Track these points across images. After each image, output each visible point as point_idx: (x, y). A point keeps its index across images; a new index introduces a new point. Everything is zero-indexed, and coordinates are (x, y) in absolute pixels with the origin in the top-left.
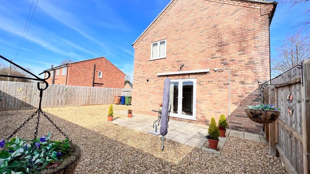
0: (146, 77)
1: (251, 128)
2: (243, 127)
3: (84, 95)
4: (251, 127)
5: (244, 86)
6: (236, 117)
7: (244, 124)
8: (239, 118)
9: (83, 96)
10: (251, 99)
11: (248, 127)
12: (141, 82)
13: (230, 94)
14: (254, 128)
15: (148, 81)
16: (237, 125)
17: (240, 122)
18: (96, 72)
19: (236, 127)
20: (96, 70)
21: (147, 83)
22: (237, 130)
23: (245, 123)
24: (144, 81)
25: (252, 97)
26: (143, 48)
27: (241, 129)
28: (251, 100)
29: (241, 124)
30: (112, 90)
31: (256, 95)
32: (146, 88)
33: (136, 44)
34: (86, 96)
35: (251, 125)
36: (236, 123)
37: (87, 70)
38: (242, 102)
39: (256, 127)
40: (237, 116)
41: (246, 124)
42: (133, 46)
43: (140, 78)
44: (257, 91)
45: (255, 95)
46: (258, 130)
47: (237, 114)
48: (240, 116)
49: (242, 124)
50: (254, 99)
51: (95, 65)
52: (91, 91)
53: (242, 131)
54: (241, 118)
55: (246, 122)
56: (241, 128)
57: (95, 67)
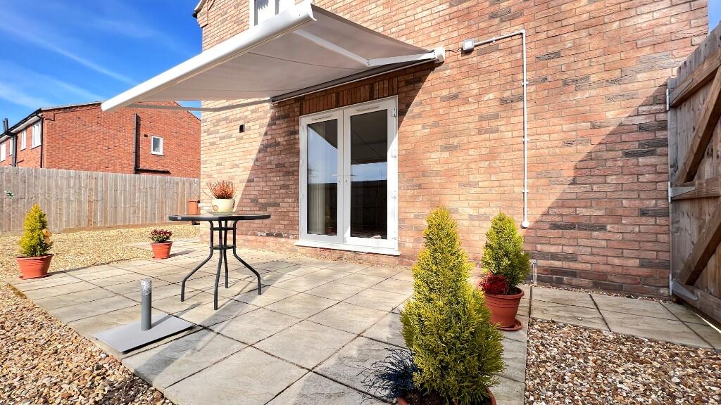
0: (238, 116)
1: (616, 275)
2: (583, 271)
3: (72, 199)
4: (620, 270)
5: (587, 95)
6: (555, 233)
7: (589, 258)
8: (568, 233)
9: (68, 201)
10: (619, 146)
11: (602, 268)
12: (222, 138)
13: (526, 139)
14: (634, 272)
15: (242, 129)
16: (557, 264)
17: (569, 250)
18: (142, 138)
19: (554, 271)
20: (142, 133)
21: (241, 138)
22: (558, 284)
23: (592, 254)
24: (230, 133)
25: (624, 137)
26: (226, 19)
27: (575, 281)
28: (620, 153)
29: (573, 258)
30: (177, 184)
31: (641, 128)
32: (237, 155)
33: (205, 9)
34: (80, 202)
35: (616, 261)
36: (554, 256)
37: (112, 132)
38: (581, 165)
39: (642, 266)
40: (555, 226)
41: (597, 259)
42: (195, 16)
43: (221, 123)
44: (645, 108)
45: (635, 128)
46: (651, 281)
47: (557, 219)
48: (571, 226)
49: (580, 259)
50: (634, 146)
51: (138, 118)
52: (96, 185)
53: (578, 287)
54: (575, 233)
55: (595, 251)
56: (573, 274)
57: (138, 124)
